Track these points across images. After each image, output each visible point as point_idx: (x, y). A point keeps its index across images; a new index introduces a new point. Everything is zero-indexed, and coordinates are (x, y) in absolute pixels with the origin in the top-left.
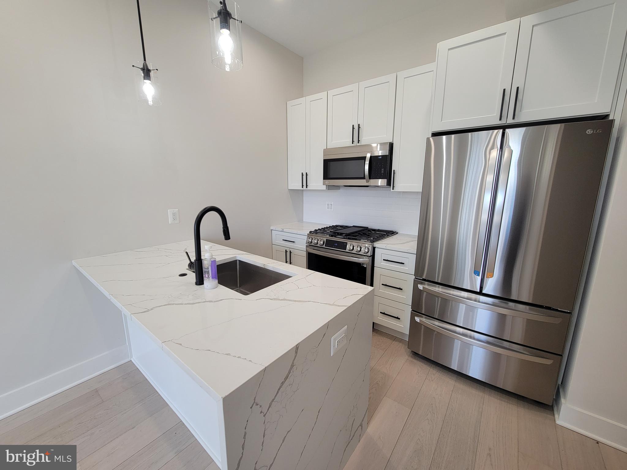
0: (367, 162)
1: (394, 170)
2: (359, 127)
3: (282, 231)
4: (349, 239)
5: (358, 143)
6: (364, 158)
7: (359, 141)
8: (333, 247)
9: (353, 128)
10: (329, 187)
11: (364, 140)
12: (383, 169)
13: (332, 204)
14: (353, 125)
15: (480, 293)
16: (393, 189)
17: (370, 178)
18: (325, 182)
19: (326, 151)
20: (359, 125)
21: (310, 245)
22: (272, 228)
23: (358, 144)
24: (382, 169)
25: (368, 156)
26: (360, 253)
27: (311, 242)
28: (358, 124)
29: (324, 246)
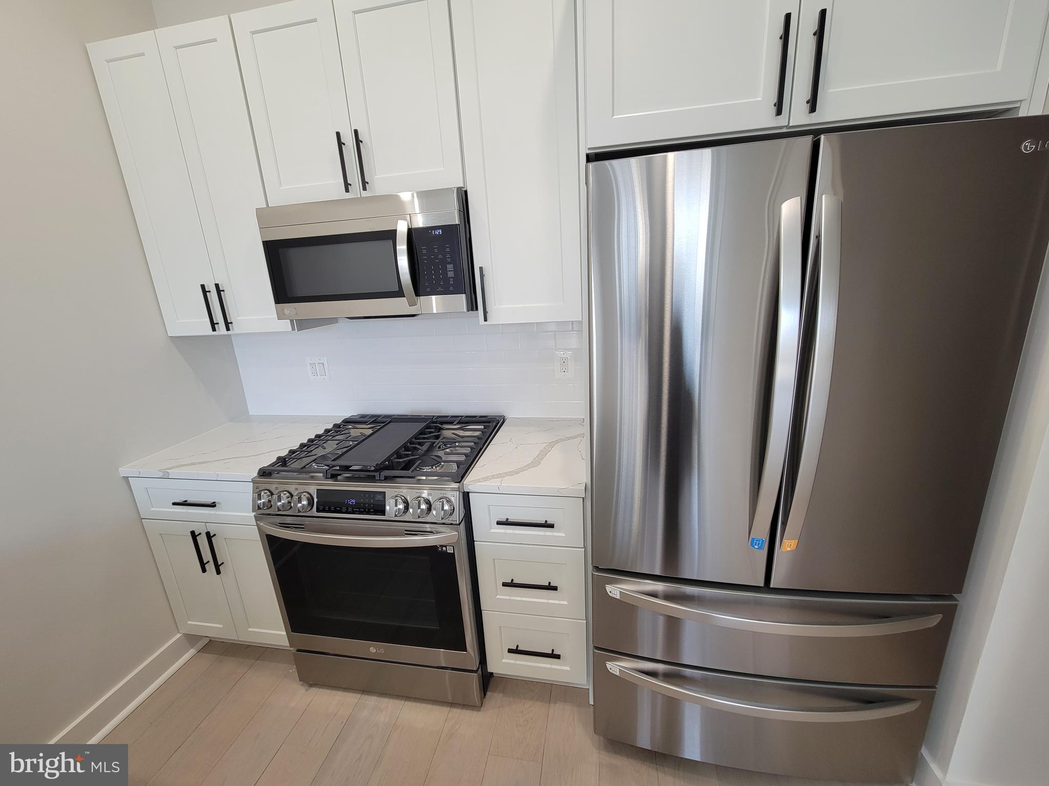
0: (402, 247)
1: (481, 269)
2: (358, 142)
3: (166, 477)
4: (387, 479)
5: (365, 189)
6: (391, 235)
7: (364, 184)
8: (344, 509)
9: (340, 144)
10: (301, 324)
11: (380, 183)
12: (452, 265)
13: (323, 364)
14: (338, 134)
15: (767, 587)
16: (486, 320)
17: (417, 294)
18: (283, 310)
19: (264, 216)
20: (356, 132)
21: (263, 512)
22: (124, 471)
23: (364, 194)
24: (448, 266)
25: (402, 228)
26: (428, 519)
27: (269, 505)
28: (353, 128)
29: (314, 511)
